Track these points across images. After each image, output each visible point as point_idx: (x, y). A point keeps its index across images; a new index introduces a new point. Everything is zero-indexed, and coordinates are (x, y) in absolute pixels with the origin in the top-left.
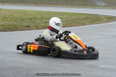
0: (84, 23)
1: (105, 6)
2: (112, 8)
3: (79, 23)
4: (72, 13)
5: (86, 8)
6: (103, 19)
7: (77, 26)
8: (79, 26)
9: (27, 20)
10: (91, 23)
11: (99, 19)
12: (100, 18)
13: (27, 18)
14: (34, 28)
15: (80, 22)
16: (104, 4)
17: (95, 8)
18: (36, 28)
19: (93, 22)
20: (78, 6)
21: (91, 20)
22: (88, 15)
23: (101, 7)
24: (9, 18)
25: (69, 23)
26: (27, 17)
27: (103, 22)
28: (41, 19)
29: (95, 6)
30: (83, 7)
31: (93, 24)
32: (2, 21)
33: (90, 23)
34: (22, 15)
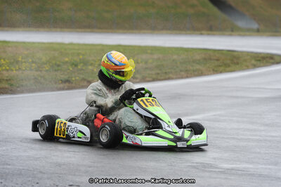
3: (187, 71)
6: (245, 61)
7: (182, 78)
8: (187, 77)
9: (66, 66)
10: (216, 71)
11: (235, 61)
12: (238, 58)
13: (67, 62)
14: (82, 84)
15: (191, 68)
18: (85, 83)
19: (221, 68)
21: (217, 63)
24: (25, 62)
25: (164, 71)
26: (67, 59)
27: (245, 68)
28: (98, 63)
30: (201, 34)
31: (221, 72)
32: (7, 70)
33: (213, 70)
34: (56, 55)
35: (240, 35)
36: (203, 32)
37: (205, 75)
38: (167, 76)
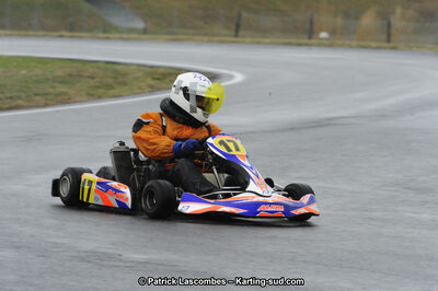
0: (65, 93)
1: (145, 31)
2: (168, 37)
3: (46, 94)
4: (19, 57)
5: (72, 37)
6: (136, 79)
7: (38, 107)
8: (46, 105)
10: (92, 95)
11: (121, 79)
12: (124, 75)
15: (51, 90)
16: (140, 24)
17: (108, 38)
19: (100, 91)
20: (41, 33)
21: (93, 83)
22: (79, 65)
23: (127, 34)
25: (8, 95)
27: (137, 91)
29: (105, 32)
30: (61, 36)
31: (100, 97)
35: (122, 39)
36: (64, 33)
37: (75, 102)
38: (14, 103)
